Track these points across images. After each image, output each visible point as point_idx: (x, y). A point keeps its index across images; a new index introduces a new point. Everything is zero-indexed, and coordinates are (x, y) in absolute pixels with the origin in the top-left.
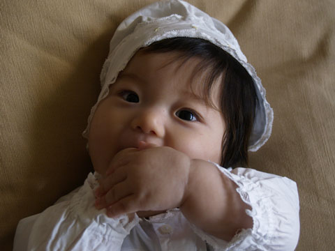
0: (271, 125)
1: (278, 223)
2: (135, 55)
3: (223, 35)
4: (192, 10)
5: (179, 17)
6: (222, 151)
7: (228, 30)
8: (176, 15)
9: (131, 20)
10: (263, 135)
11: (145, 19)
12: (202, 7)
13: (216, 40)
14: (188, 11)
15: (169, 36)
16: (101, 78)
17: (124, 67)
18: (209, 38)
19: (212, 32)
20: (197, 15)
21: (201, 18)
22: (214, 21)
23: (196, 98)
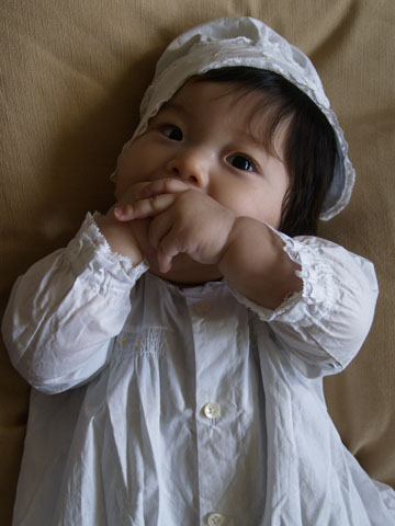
0: (350, 191)
1: (339, 295)
2: (184, 84)
3: (301, 69)
4: (266, 32)
5: (248, 41)
6: (282, 215)
7: (309, 63)
8: (245, 39)
9: (186, 38)
10: (339, 202)
11: (204, 39)
12: (279, 29)
13: (291, 76)
14: (260, 34)
15: (231, 64)
16: (141, 109)
17: (169, 97)
18: (282, 71)
19: (288, 64)
20: (272, 40)
21: (277, 45)
22: (293, 50)
23: (254, 141)
